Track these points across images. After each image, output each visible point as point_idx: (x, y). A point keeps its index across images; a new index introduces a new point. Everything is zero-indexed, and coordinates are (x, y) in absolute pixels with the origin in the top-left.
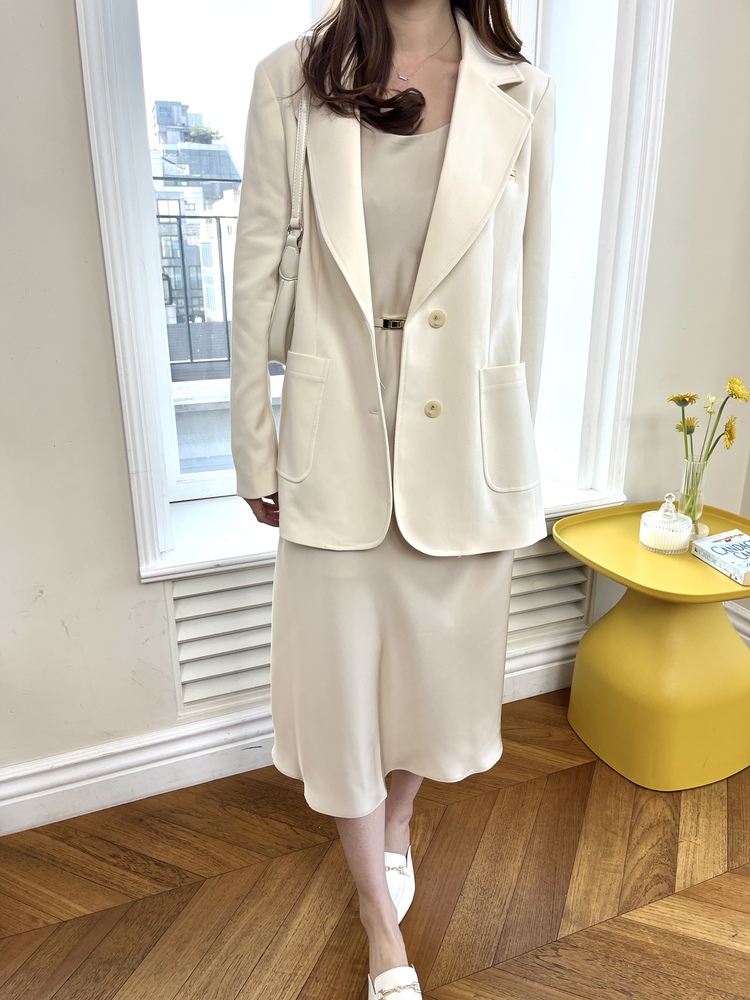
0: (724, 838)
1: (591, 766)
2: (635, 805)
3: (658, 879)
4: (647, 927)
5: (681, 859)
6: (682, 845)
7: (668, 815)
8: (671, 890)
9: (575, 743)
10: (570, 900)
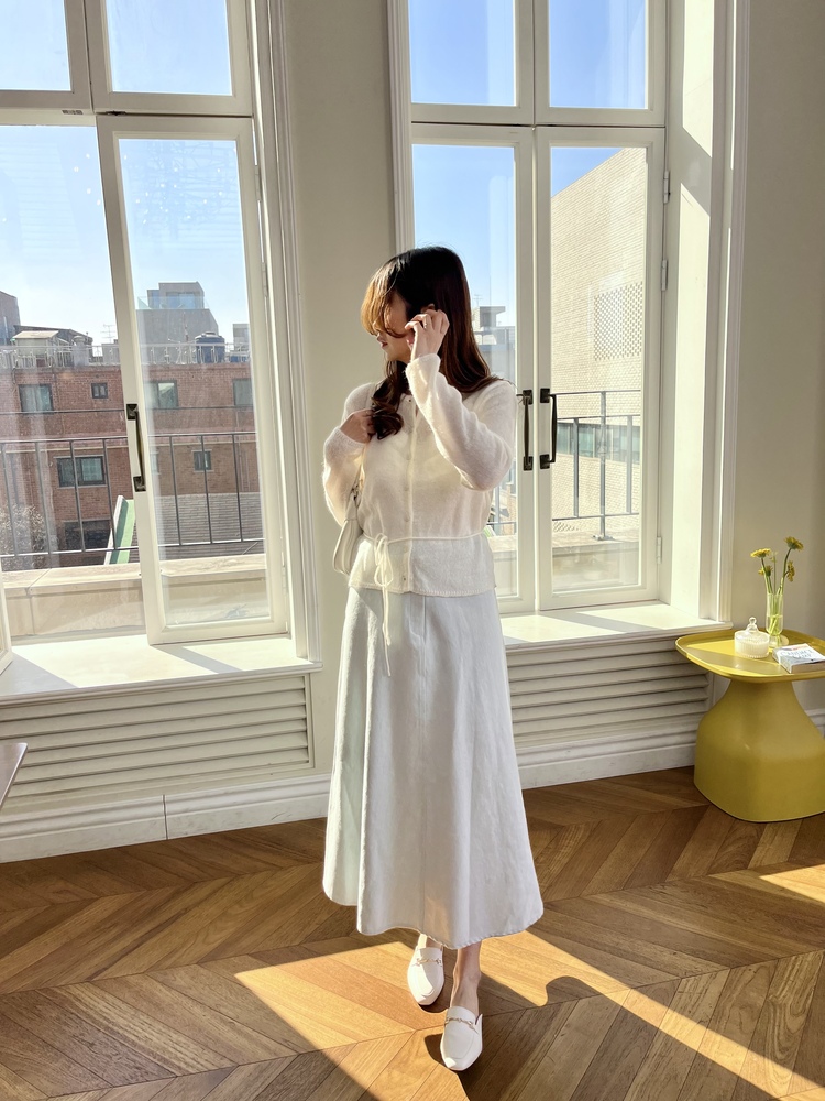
0: (790, 847)
1: (707, 807)
2: (732, 828)
3: (738, 862)
4: (725, 882)
5: (756, 854)
6: (759, 848)
7: (754, 833)
8: (745, 867)
9: (698, 795)
10: (677, 866)
